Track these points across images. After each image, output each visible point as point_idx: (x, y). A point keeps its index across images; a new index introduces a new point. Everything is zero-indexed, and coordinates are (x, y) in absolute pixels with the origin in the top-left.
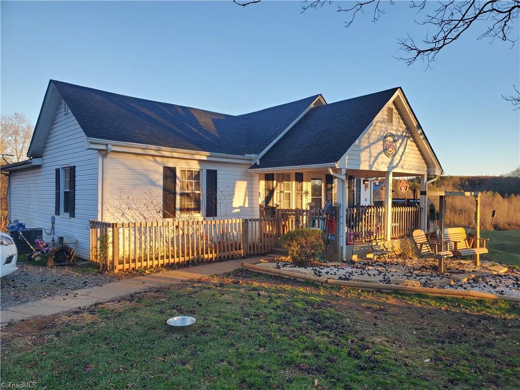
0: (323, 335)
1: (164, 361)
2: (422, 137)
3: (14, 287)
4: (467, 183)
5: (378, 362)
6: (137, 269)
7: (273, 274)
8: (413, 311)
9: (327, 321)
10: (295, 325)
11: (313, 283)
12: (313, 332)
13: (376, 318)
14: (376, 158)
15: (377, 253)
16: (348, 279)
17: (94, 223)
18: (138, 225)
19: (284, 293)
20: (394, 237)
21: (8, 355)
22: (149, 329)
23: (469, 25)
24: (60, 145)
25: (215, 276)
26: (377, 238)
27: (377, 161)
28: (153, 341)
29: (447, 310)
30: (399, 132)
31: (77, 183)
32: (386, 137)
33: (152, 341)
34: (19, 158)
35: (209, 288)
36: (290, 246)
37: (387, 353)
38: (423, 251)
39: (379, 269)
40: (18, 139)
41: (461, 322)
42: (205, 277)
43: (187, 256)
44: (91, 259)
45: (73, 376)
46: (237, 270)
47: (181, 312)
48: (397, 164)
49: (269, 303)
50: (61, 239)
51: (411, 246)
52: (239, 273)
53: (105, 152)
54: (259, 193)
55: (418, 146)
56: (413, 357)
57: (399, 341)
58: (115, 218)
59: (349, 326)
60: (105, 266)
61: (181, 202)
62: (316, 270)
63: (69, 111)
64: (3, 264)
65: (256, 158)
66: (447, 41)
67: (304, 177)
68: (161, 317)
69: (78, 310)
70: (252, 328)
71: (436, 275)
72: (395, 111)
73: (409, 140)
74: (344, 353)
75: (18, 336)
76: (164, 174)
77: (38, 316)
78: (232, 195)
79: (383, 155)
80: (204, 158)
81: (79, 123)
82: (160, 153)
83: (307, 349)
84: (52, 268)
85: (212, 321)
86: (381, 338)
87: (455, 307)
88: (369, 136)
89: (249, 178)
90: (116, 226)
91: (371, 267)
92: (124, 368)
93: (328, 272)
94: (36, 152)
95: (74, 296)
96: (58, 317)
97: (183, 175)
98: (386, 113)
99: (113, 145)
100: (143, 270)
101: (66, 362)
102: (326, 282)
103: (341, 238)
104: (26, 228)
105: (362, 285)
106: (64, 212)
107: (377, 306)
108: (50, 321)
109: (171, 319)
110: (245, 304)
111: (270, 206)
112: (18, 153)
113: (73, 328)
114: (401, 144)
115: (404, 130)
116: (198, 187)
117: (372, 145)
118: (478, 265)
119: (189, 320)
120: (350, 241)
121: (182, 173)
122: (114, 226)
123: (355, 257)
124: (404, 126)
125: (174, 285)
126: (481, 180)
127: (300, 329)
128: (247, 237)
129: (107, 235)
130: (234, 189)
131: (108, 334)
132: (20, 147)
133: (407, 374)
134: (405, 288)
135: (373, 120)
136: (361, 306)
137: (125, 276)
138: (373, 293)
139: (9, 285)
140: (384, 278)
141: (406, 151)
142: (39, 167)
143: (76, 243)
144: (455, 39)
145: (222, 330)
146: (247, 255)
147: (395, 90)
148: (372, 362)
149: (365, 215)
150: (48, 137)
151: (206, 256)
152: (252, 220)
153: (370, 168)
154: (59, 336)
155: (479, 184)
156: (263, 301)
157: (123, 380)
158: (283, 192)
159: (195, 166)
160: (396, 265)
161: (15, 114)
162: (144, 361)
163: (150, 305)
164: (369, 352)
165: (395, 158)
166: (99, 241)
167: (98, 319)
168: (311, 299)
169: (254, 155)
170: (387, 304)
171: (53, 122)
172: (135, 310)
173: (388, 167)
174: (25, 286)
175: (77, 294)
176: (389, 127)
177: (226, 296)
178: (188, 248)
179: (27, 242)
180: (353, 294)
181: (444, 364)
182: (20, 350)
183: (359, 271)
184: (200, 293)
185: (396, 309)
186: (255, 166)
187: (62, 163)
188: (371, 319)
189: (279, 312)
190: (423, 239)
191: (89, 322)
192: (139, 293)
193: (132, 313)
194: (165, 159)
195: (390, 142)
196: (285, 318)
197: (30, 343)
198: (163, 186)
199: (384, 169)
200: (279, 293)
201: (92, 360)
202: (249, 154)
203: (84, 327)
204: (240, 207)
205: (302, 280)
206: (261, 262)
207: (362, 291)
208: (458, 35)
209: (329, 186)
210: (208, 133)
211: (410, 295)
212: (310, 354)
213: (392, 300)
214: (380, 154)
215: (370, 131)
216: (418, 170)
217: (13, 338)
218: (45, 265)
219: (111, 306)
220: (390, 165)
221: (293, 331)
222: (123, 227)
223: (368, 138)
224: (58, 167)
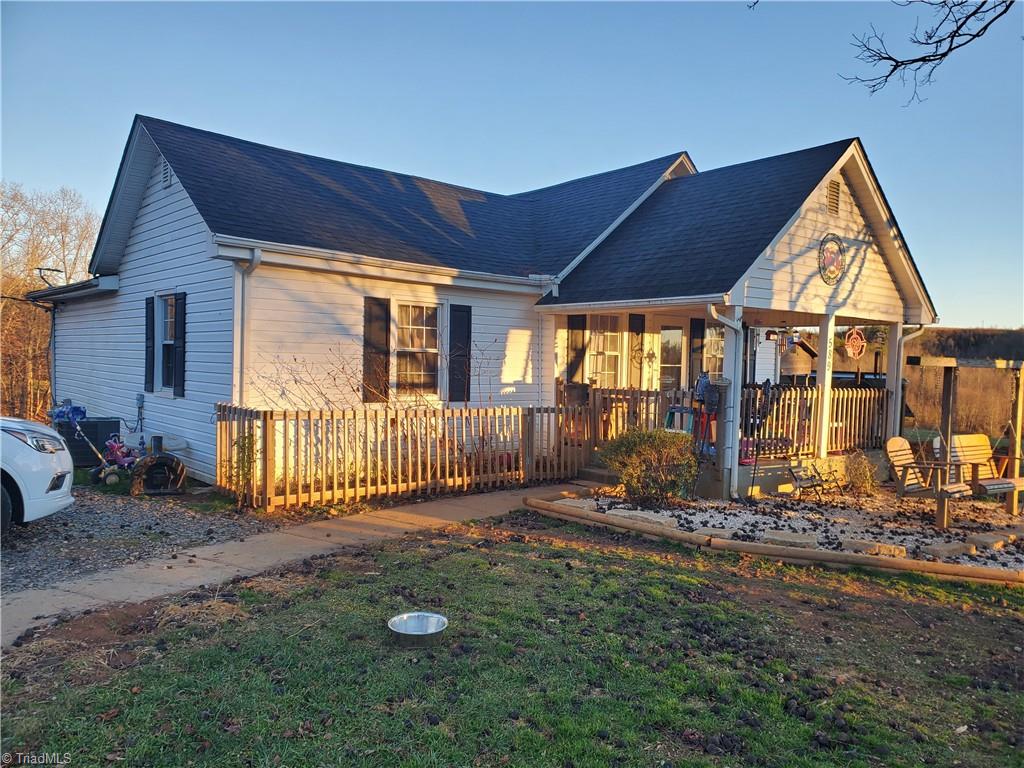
0: (721, 661)
1: (390, 715)
2: (896, 244)
3: (66, 539)
4: (951, 342)
5: (855, 730)
6: (312, 505)
7: (592, 523)
8: (903, 613)
9: (723, 629)
10: (657, 637)
11: (679, 545)
12: (698, 653)
13: (825, 624)
14: (804, 286)
15: (802, 483)
16: (752, 539)
17: (225, 410)
18: (315, 416)
19: (620, 565)
20: (834, 449)
21: (58, 691)
22: (351, 639)
23: (1008, 8)
24: (154, 250)
25: (472, 524)
26: (800, 453)
27: (805, 291)
28: (361, 667)
29: (975, 613)
30: (851, 233)
31: (189, 328)
32: (823, 242)
34: (70, 278)
35: (463, 550)
36: (625, 465)
37: (871, 708)
38: (907, 483)
39: (810, 516)
40: (67, 240)
41: (1013, 641)
42: (453, 525)
43: (413, 481)
44: (218, 484)
45: (201, 745)
46: (516, 512)
47: (413, 602)
48: (845, 300)
49: (592, 587)
50: (158, 440)
51: (870, 471)
52: (521, 520)
53: (248, 264)
54: (556, 355)
55: (887, 263)
56: (927, 720)
57: (888, 681)
58: (268, 400)
59: (772, 643)
60: (247, 498)
61: (399, 370)
62: (679, 517)
63: (175, 179)
64: (46, 489)
65: (552, 283)
66: (957, 41)
67: (647, 324)
68: (372, 613)
69: (199, 591)
70: (567, 641)
71: (933, 533)
72: (844, 188)
73: (869, 250)
74: (776, 708)
75: (79, 646)
76: (365, 312)
77: (119, 603)
78: (501, 357)
79: (817, 281)
80: (448, 281)
81: (196, 204)
82: (359, 268)
83: (692, 692)
84: (141, 499)
85: (481, 623)
86: (847, 672)
87: (990, 605)
88: (791, 240)
89: (535, 324)
90: (271, 418)
91: (793, 513)
92: (307, 729)
93: (707, 522)
94: (106, 263)
95: (190, 561)
96: (161, 607)
97: (404, 315)
98: (825, 192)
99: (265, 251)
100: (325, 509)
101: (184, 710)
102: (709, 544)
103: (729, 452)
104: (88, 416)
105: (784, 553)
106: (164, 385)
107: (824, 599)
108: (143, 615)
109: (395, 619)
110: (541, 587)
111: (577, 383)
112: (72, 266)
113: (193, 632)
114: (853, 258)
115: (861, 227)
116: (433, 341)
117: (795, 258)
118: (1015, 512)
119: (434, 623)
120: (746, 457)
121: (401, 311)
122: (266, 417)
123: (755, 492)
124: (861, 220)
125: (392, 541)
126: (980, 335)
127: (670, 646)
128: (532, 445)
129: (252, 435)
130: (505, 346)
131: (265, 647)
132: (72, 257)
133: (927, 762)
134: (874, 559)
136: (788, 597)
137: (288, 518)
138: (808, 569)
139: (57, 533)
140: (827, 537)
141: (863, 273)
142: (112, 293)
143: (188, 450)
144: (978, 35)
145: (505, 644)
146: (530, 480)
147: (847, 143)
148: (842, 728)
149: (778, 404)
150: (130, 233)
151: (450, 482)
152: (542, 410)
153: (791, 306)
154: (165, 649)
155: (976, 344)
156: (580, 582)
157: (308, 756)
158: (602, 353)
159: (428, 298)
160: (843, 508)
161: (63, 191)
162: (348, 712)
163: (348, 586)
164: (828, 704)
165: (841, 287)
166: (235, 447)
167: (243, 613)
168: (681, 580)
169: (548, 276)
170: (843, 594)
171: (140, 204)
172: (317, 594)
173: (827, 306)
174: (90, 537)
175: (194, 556)
176: (832, 222)
177: (500, 567)
178: (415, 464)
179: (91, 445)
180: (767, 571)
181: (1002, 739)
182: (85, 681)
183: (770, 520)
184: (444, 561)
185: (864, 605)
186: (549, 299)
187: (158, 286)
188: (816, 628)
189: (618, 606)
190: (907, 457)
191: (224, 619)
192: (322, 557)
193: (311, 601)
194: (368, 282)
195: (832, 252)
196: (633, 621)
197: (105, 664)
198: (364, 336)
199: (818, 308)
200: (610, 563)
201: (236, 707)
202: (536, 273)
203: (215, 630)
204: (516, 384)
205: (655, 538)
206: (564, 497)
207: (784, 564)
208: (985, 28)
209: (697, 342)
210: (451, 229)
211: (888, 577)
212: (700, 705)
213: (851, 587)
214: (811, 277)
215: (793, 229)
216: (886, 313)
217: (68, 651)
218: (126, 492)
219: (267, 585)
220: (830, 301)
221: (655, 652)
222: (285, 418)
223: (789, 244)
224: (150, 294)
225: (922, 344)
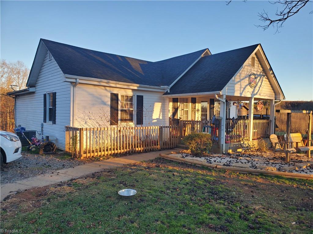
0: (220, 203)
1: (119, 220)
2: (272, 76)
3: (19, 168)
4: (290, 105)
5: (261, 224)
6: (95, 157)
7: (180, 161)
8: (276, 188)
9: (221, 193)
10: (200, 196)
11: (207, 168)
12: (213, 201)
13: (252, 192)
14: (244, 89)
15: (244, 149)
16: (229, 166)
17: (68, 128)
18: (96, 129)
19: (189, 174)
20: (254, 138)
21: (17, 214)
22: (107, 197)
23: (305, 4)
24: (46, 79)
25: (144, 162)
26: (244, 139)
27: (245, 90)
29: (298, 187)
30: (258, 73)
31: (57, 103)
32: (250, 75)
33: (110, 206)
34: (20, 88)
35: (141, 170)
36: (190, 144)
37: (266, 217)
38: (276, 148)
39: (247, 158)
40: (20, 76)
41: (309, 196)
42: (138, 162)
43: (126, 149)
44: (66, 150)
45: (61, 231)
46: (157, 158)
47: (126, 186)
48: (257, 93)
49: (181, 181)
50: (48, 137)
51: (265, 145)
52: (159, 160)
53: (75, 84)
54: (169, 110)
55: (269, 81)
56: (283, 220)
57: (271, 209)
58: (81, 125)
59: (236, 197)
60: (75, 155)
61: (121, 115)
62: (207, 159)
63: (53, 58)
64: (13, 153)
65: (168, 88)
66: (290, 14)
67: (197, 100)
68: (113, 189)
69: (60, 183)
70: (173, 198)
71: (284, 163)
72: (256, 59)
73: (264, 77)
74: (237, 217)
75: (24, 201)
76: (111, 98)
77: (36, 187)
78: (152, 111)
79: (248, 87)
80: (136, 88)
81: (59, 65)
82: (109, 84)
83: (211, 213)
84: (42, 155)
85: (147, 192)
86: (259, 206)
87: (302, 185)
88: (240, 75)
89: (163, 101)
90: (82, 130)
91: (242, 158)
92: (94, 225)
93: (216, 161)
94: (31, 84)
95: (57, 174)
96: (48, 188)
97: (123, 98)
98: (250, 60)
99: (80, 79)
100: (99, 158)
101: (56, 220)
102: (216, 167)
103: (222, 139)
104: (26, 130)
105: (239, 170)
106: (49, 120)
107: (252, 184)
108: (43, 191)
109: (120, 191)
110: (165, 181)
111: (176, 119)
112: (21, 84)
113: (58, 196)
114: (259, 80)
115: (261, 71)
116: (131, 106)
117: (242, 80)
118: (310, 157)
119: (132, 192)
120: (227, 141)
121: (122, 97)
123: (230, 151)
124: (261, 69)
125: (119, 168)
126: (298, 103)
127: (204, 199)
128: (162, 138)
129: (76, 136)
130: (153, 108)
131: (81, 200)
132: (21, 82)
133: (283, 233)
134: (267, 171)
135: (243, 64)
136: (240, 183)
137: (88, 161)
138: (247, 175)
139: (17, 166)
140: (252, 165)
141: (262, 84)
142: (33, 93)
143: (57, 140)
144: (296, 13)
145: (154, 198)
146: (162, 148)
147: (257, 45)
148: (257, 223)
149: (237, 124)
150: (39, 74)
151: (137, 149)
152: (165, 127)
153: (240, 95)
154: (50, 201)
155: (297, 106)
156: (177, 179)
157: (94, 233)
158: (183, 110)
159: (130, 93)
160: (257, 156)
161: (18, 62)
162: (106, 220)
163: (106, 181)
164: (253, 216)
165: (256, 89)
166: (71, 139)
167: (74, 190)
168: (208, 179)
169: (166, 86)
170: (257, 182)
171: (42, 65)
172: (96, 184)
173: (252, 94)
174: (27, 167)
175: (59, 173)
176: (253, 69)
177: (152, 175)
178: (126, 144)
179: (27, 139)
180: (234, 175)
181: (306, 226)
182: (25, 211)
183: (235, 160)
184: (136, 173)
185: (264, 186)
186: (167, 93)
187: (47, 90)
188: (249, 193)
189: (188, 187)
190: (276, 140)
191: (68, 192)
192: (98, 172)
193: (94, 186)
194: (111, 89)
195: (253, 78)
196: (193, 191)
197: (31, 206)
198: (110, 105)
199: (249, 95)
200: (186, 174)
201: (72, 218)
202: (163, 86)
203: (65, 195)
204: (157, 119)
205: (200, 166)
206: (172, 154)
207: (239, 173)
208: (298, 10)
209: (212, 106)
210: (137, 72)
211: (271, 177)
212: (214, 216)
213: (260, 180)
214: (246, 86)
215: (241, 71)
216: (270, 96)
217: (20, 202)
218: (38, 153)
219: (81, 181)
220: (252, 93)
221: (200, 201)
222: (86, 130)
224: (45, 93)
225: (281, 106)
